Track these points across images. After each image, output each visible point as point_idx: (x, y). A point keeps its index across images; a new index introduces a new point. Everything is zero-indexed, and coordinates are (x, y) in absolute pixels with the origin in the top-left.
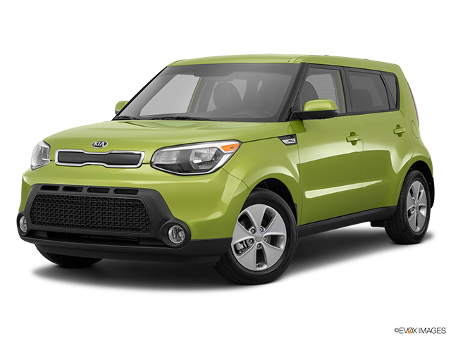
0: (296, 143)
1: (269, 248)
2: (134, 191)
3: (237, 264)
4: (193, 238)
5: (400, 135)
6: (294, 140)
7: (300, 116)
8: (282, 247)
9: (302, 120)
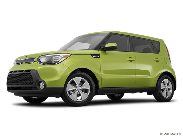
0: (99, 57)
1: (83, 93)
2: (29, 71)
3: (69, 98)
4: (47, 87)
5: (157, 61)
6: (98, 56)
7: (105, 49)
8: (89, 93)
9: (105, 50)
